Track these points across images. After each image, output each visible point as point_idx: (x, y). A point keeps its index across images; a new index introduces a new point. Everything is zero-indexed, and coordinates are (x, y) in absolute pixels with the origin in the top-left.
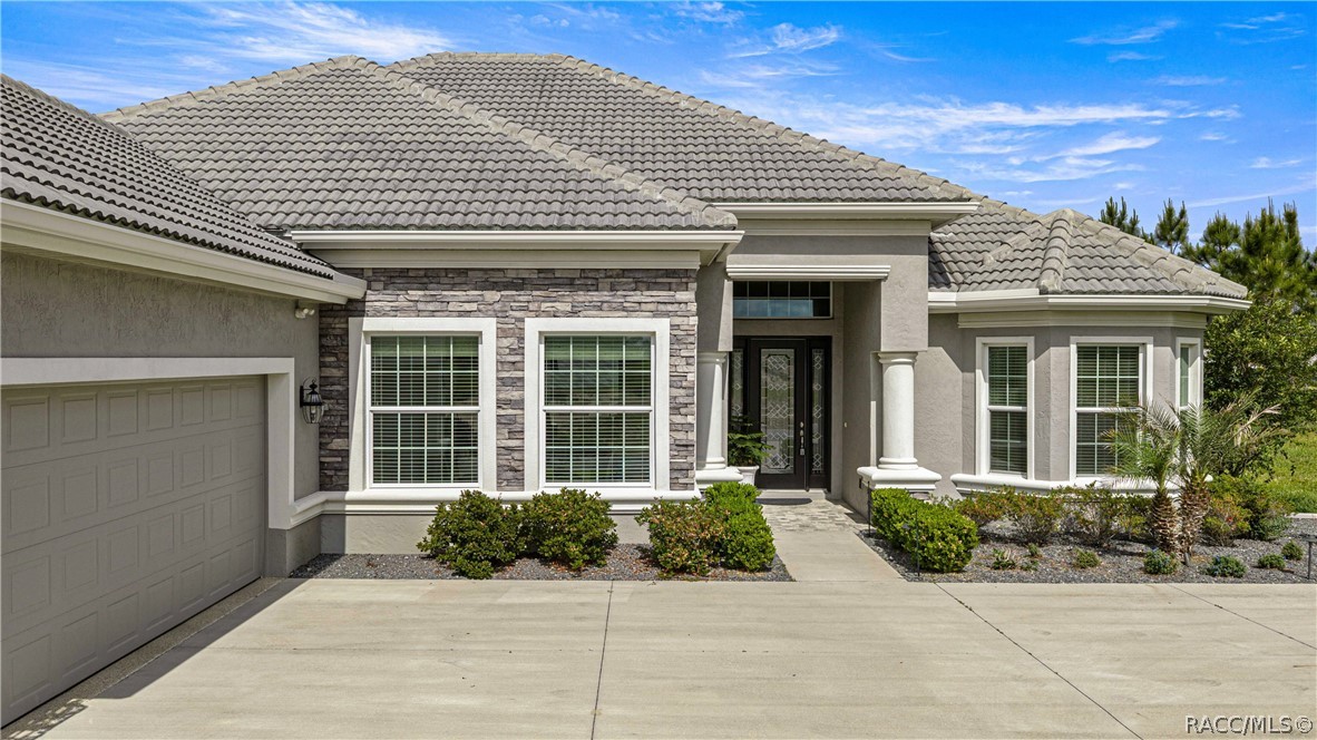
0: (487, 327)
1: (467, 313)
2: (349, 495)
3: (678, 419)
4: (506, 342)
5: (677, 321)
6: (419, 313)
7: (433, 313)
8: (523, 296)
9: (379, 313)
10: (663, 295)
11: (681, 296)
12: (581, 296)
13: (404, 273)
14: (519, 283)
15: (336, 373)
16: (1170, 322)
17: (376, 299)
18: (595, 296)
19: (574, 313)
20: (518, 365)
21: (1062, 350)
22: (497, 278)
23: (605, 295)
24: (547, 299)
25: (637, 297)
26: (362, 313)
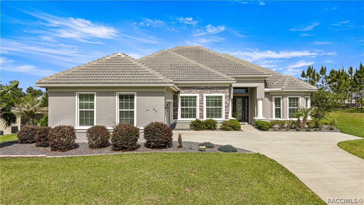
0: (198, 95)
1: (195, 93)
2: (178, 120)
3: (226, 109)
4: (201, 97)
5: (226, 94)
6: (188, 93)
7: (190, 93)
8: (203, 91)
9: (182, 93)
10: (224, 90)
11: (227, 90)
12: (212, 90)
13: (186, 87)
14: (202, 89)
15: (176, 102)
16: (303, 94)
17: (181, 91)
18: (214, 90)
19: (211, 93)
20: (202, 101)
21: (286, 98)
22: (199, 88)
23: (215, 90)
24: (207, 91)
25: (220, 90)
26: (180, 93)
